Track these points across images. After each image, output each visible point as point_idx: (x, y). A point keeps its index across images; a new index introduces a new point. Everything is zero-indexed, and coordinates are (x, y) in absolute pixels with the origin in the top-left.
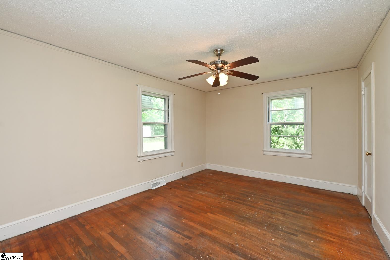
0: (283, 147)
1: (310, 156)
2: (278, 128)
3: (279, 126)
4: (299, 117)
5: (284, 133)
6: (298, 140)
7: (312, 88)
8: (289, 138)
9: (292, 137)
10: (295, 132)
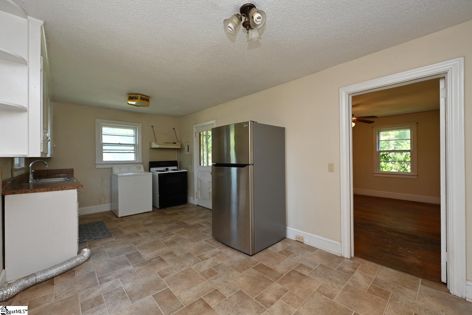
0: (391, 171)
1: (416, 177)
2: (387, 154)
3: (387, 153)
4: (407, 145)
5: (392, 159)
6: (406, 165)
7: (417, 123)
8: (397, 163)
9: (399, 162)
10: (403, 159)
